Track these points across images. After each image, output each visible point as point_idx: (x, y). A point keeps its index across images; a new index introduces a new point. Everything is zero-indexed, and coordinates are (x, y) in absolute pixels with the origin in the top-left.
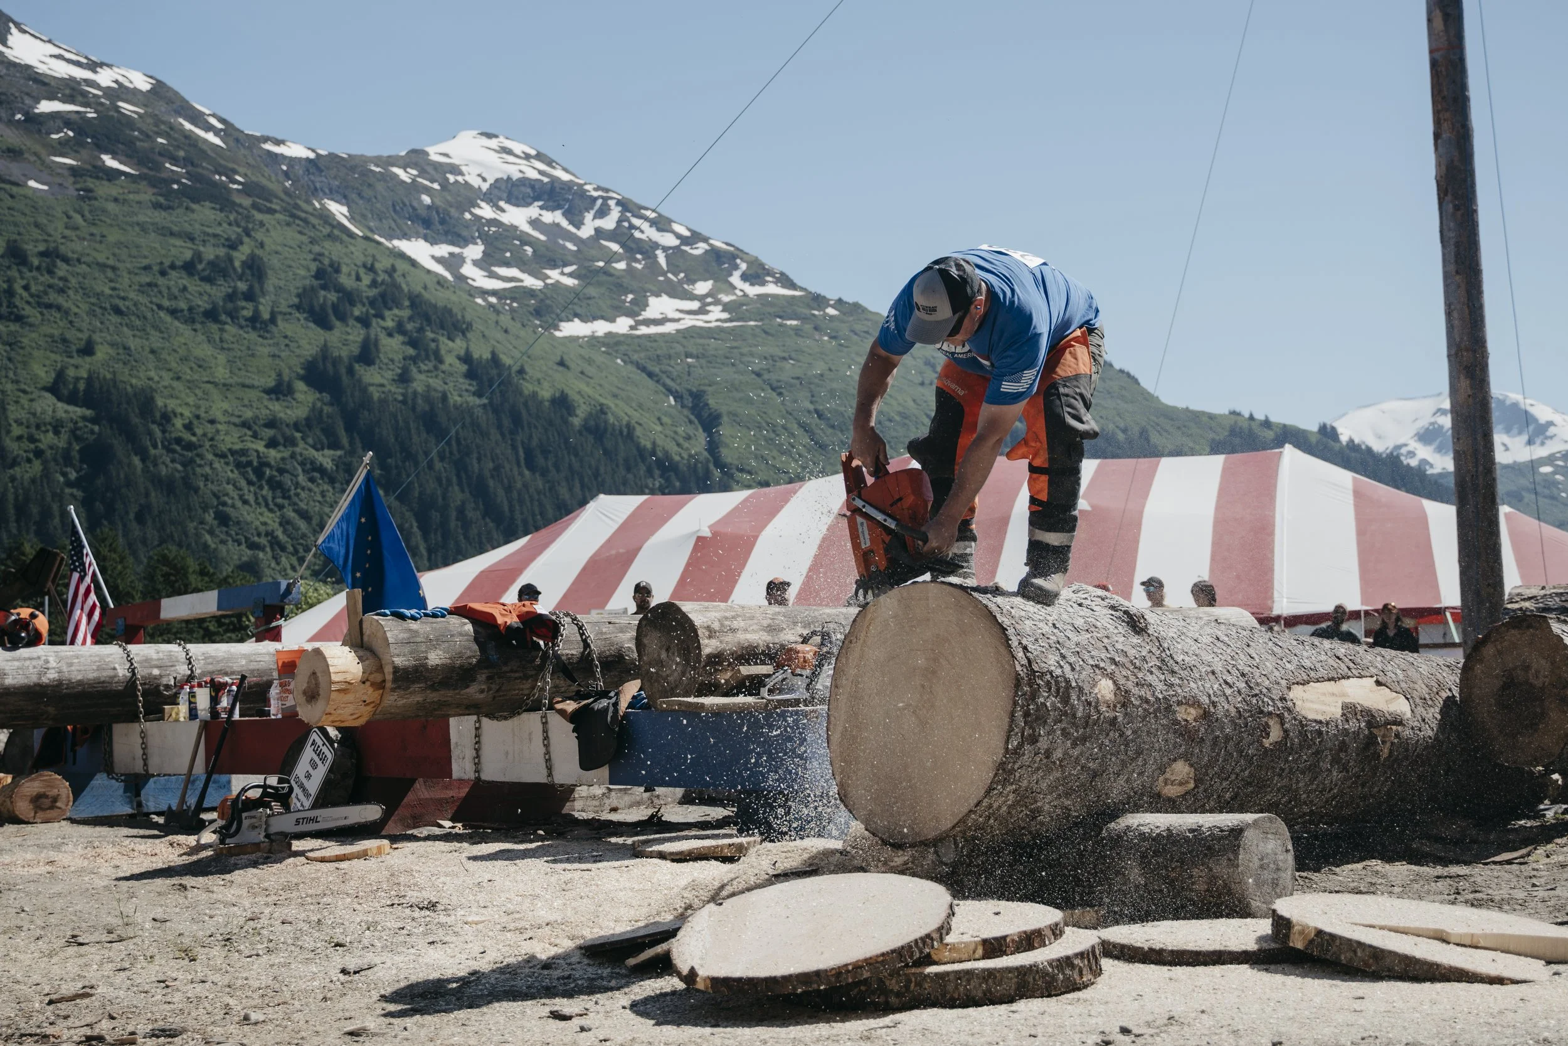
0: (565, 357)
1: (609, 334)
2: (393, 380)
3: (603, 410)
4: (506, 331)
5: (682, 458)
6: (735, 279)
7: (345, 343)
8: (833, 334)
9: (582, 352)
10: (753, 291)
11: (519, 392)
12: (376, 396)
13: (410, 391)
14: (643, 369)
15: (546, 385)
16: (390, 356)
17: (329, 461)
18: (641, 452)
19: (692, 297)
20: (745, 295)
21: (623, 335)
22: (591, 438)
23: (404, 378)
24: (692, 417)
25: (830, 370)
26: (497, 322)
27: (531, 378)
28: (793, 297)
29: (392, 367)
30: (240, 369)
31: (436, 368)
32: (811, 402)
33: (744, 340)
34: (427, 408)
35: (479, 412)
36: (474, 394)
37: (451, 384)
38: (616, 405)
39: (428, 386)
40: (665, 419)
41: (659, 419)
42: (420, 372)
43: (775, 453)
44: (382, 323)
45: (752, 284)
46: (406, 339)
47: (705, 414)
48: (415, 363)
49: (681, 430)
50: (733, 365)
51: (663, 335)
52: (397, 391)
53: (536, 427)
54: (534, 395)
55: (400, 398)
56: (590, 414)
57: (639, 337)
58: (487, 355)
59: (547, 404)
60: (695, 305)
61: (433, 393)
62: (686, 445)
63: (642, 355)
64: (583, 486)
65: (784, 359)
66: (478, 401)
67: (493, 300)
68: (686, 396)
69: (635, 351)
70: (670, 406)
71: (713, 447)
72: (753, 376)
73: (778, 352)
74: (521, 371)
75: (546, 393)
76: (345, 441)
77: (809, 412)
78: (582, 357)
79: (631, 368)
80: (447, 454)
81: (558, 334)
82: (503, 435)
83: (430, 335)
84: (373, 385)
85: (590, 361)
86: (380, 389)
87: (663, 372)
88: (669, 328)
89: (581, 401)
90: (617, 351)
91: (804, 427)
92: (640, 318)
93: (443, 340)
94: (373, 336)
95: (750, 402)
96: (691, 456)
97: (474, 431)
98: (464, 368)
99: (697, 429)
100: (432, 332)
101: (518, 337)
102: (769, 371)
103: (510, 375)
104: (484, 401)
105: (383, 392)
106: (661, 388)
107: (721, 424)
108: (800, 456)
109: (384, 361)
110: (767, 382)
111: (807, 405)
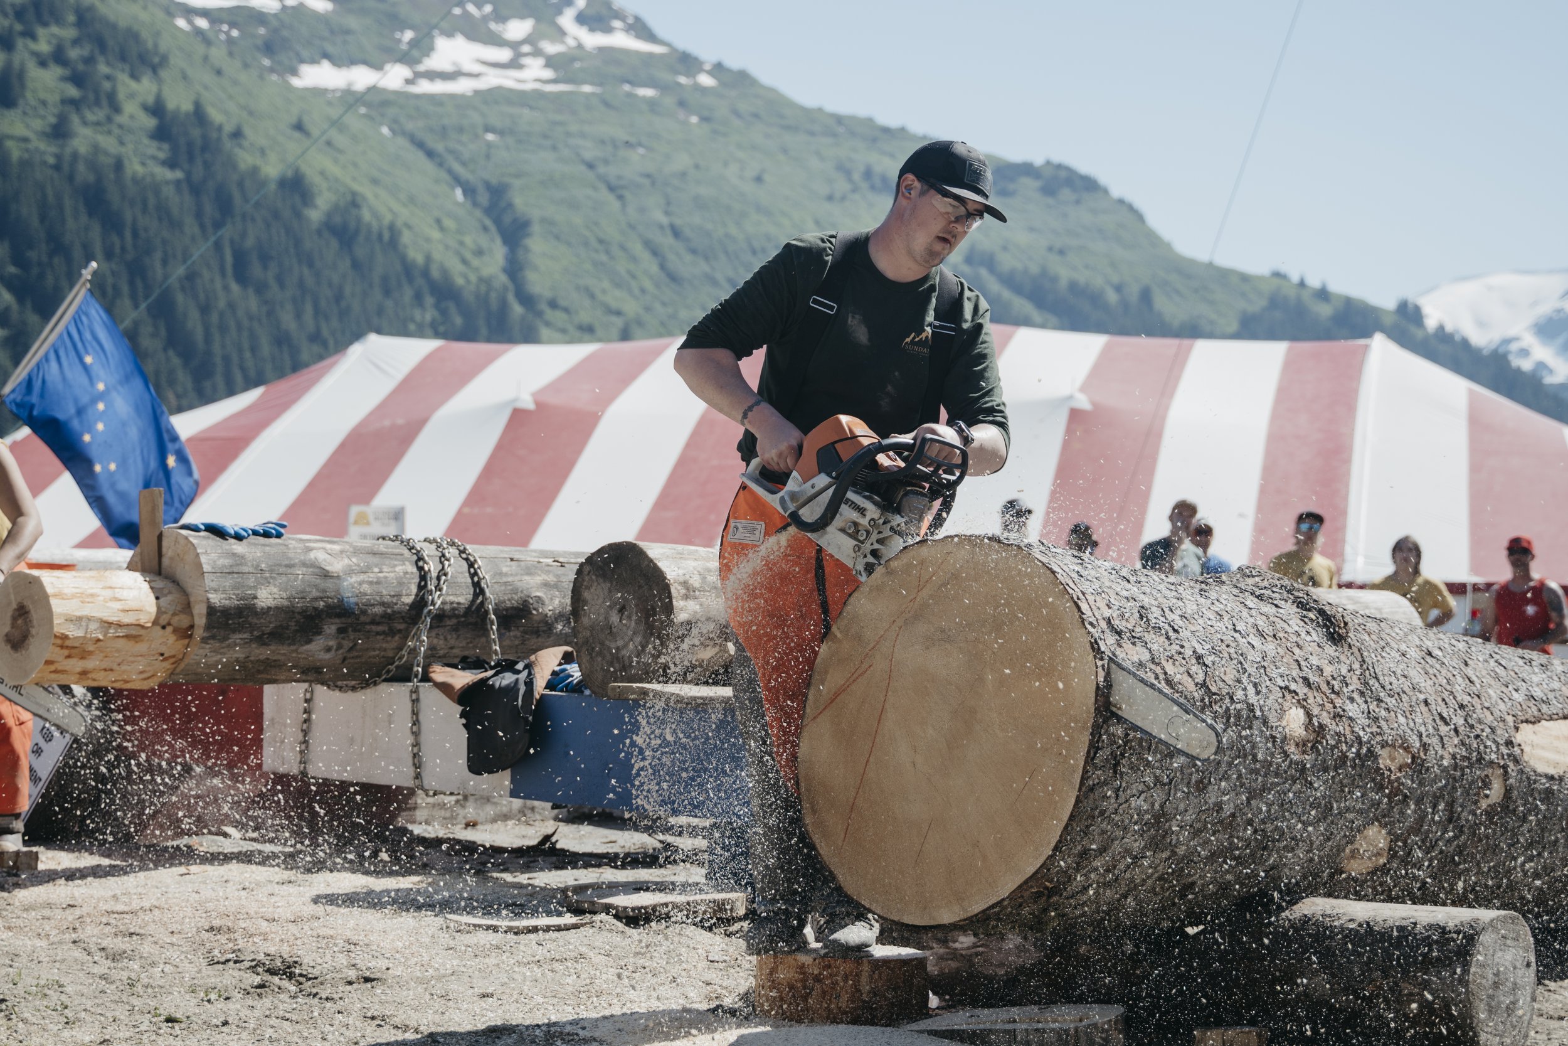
0: (306, 119)
1: (373, 89)
2: (43, 133)
3: (354, 202)
4: (219, 72)
5: (468, 281)
6: (567, 20)
8: (706, 114)
9: (331, 112)
10: (592, 40)
11: (231, 163)
12: (15, 155)
13: (68, 151)
14: (420, 145)
15: (273, 157)
16: (42, 95)
18: (407, 268)
19: (496, 41)
20: (580, 46)
21: (396, 93)
22: (334, 243)
23: (59, 132)
24: (488, 222)
25: (697, 167)
26: (206, 58)
27: (252, 145)
28: (651, 55)
31: (109, 119)
32: (667, 213)
33: (574, 113)
34: (91, 178)
35: (169, 192)
36: (165, 163)
37: (130, 147)
38: (376, 196)
39: (96, 148)
40: (448, 223)
41: (438, 221)
42: (85, 123)
43: (606, 284)
44: (33, 46)
45: (592, 30)
46: (67, 72)
47: (507, 219)
48: (78, 110)
49: (468, 240)
50: (554, 148)
51: (452, 97)
52: (48, 150)
53: (253, 220)
54: (255, 170)
55: (51, 160)
56: (336, 207)
57: (418, 97)
58: (187, 106)
59: (273, 186)
60: (504, 55)
61: (102, 159)
62: (475, 262)
63: (421, 124)
64: (317, 311)
65: (631, 145)
66: (169, 175)
67: (202, 23)
68: (481, 190)
69: (411, 117)
70: (457, 203)
71: (514, 269)
72: (582, 169)
73: (622, 135)
74: (237, 134)
75: (272, 170)
77: (661, 227)
78: (330, 120)
79: (402, 141)
80: (117, 251)
81: (296, 82)
82: (202, 226)
83: (103, 68)
84: (12, 137)
85: (342, 127)
86: (23, 145)
87: (451, 152)
88: (462, 86)
89: (324, 185)
90: (383, 115)
91: (655, 252)
92: (421, 68)
93: (123, 77)
95: (574, 205)
96: (481, 279)
97: (160, 219)
98: (151, 122)
99: (492, 240)
100: (108, 64)
101: (235, 83)
102: (606, 162)
103: (219, 139)
104: (179, 174)
105: (27, 150)
106: (444, 175)
107: (528, 235)
108: (643, 291)
109: (33, 102)
110: (603, 179)
111: (659, 216)
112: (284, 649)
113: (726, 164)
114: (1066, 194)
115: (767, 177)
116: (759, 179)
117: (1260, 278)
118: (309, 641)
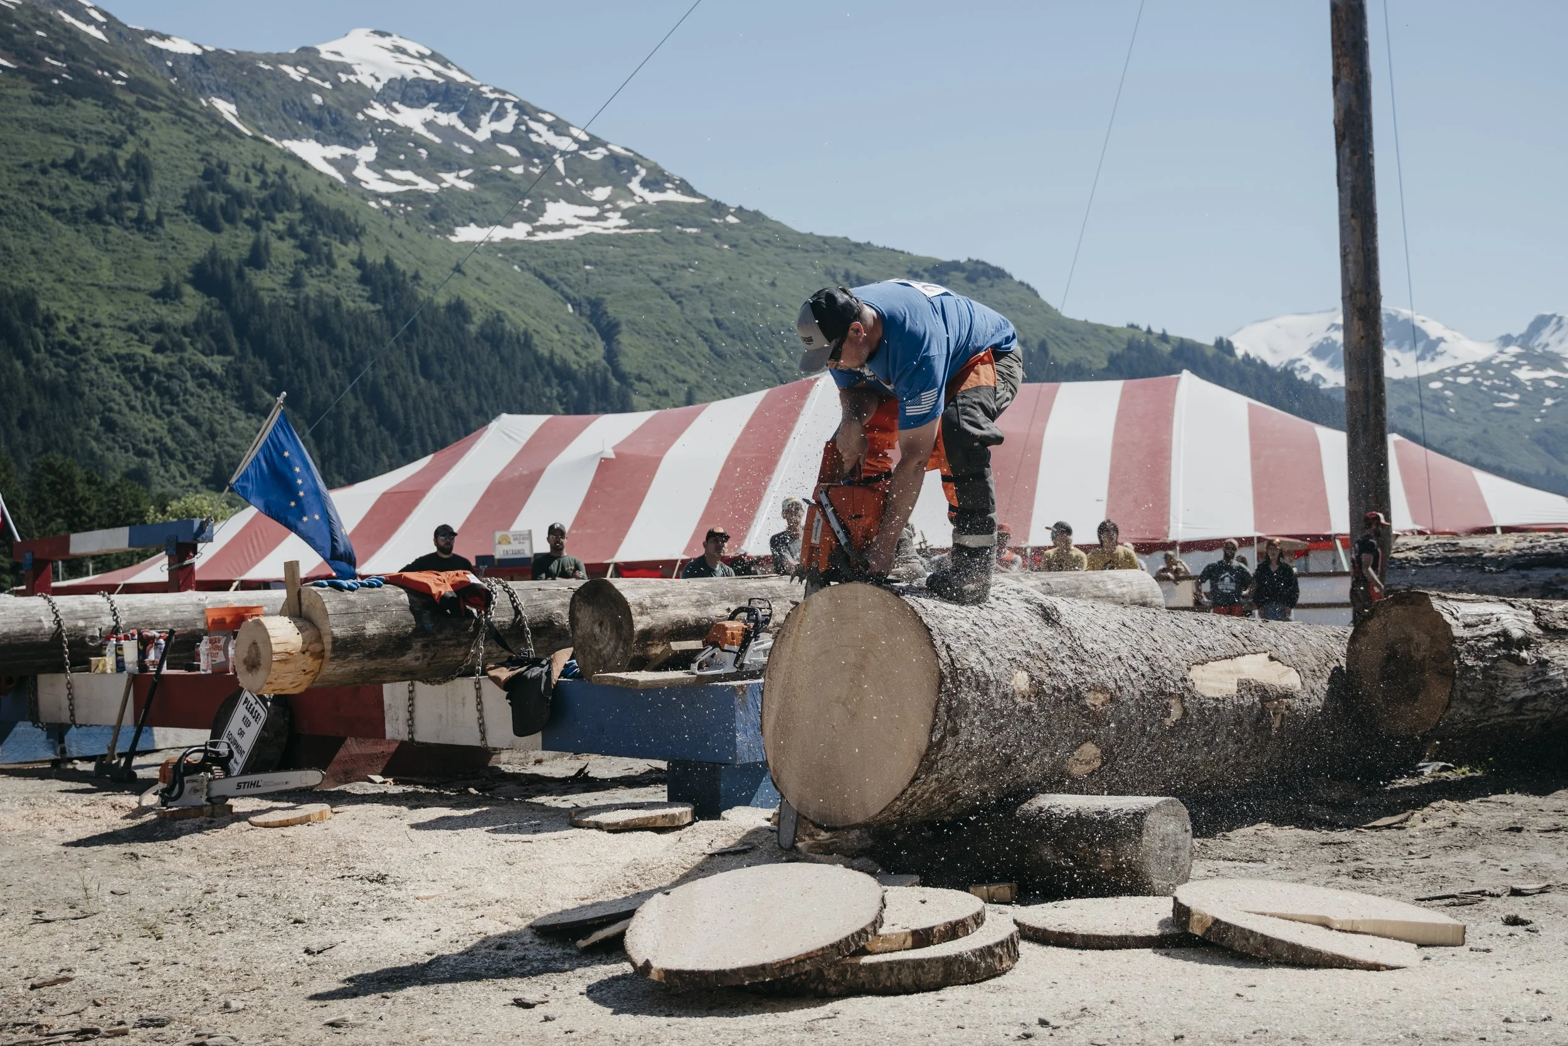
0: (461, 263)
1: (506, 240)
2: (284, 284)
3: (499, 318)
4: (400, 236)
5: (580, 367)
6: (634, 185)
7: (235, 246)
8: (734, 242)
9: (479, 258)
10: (652, 197)
11: (414, 298)
12: (267, 301)
13: (302, 295)
14: (541, 276)
15: (441, 291)
16: (281, 260)
17: (219, 366)
18: (539, 360)
19: (590, 203)
20: (644, 202)
21: (521, 241)
22: (488, 345)
23: (295, 283)
24: (591, 326)
25: (730, 279)
26: (391, 226)
27: (427, 283)
28: (693, 204)
29: (283, 271)
30: (125, 272)
31: (328, 273)
32: (711, 312)
33: (644, 248)
34: (319, 313)
35: (373, 318)
36: (369, 299)
37: (344, 290)
38: (514, 313)
39: (321, 291)
40: (564, 328)
41: (557, 327)
42: (312, 276)
43: (674, 363)
44: (272, 226)
45: (652, 191)
46: (298, 242)
47: (604, 323)
48: (307, 267)
49: (578, 339)
50: (632, 272)
51: (560, 241)
52: (288, 296)
53: (431, 334)
54: (431, 300)
55: (292, 303)
56: (487, 322)
57: (536, 243)
58: (381, 260)
59: (442, 310)
60: (593, 211)
61: (326, 299)
62: (584, 353)
63: (540, 262)
64: (479, 394)
65: (683, 267)
66: (372, 307)
67: (387, 203)
68: (585, 303)
69: (533, 258)
70: (568, 314)
71: (611, 356)
72: (652, 284)
73: (676, 259)
74: (416, 277)
75: (441, 300)
76: (235, 346)
77: (709, 321)
78: (478, 263)
79: (528, 275)
80: (341, 361)
81: (453, 239)
82: (397, 341)
83: (322, 238)
84: (263, 289)
85: (487, 268)
86: (271, 294)
87: (562, 279)
88: (567, 234)
89: (478, 308)
90: (514, 258)
91: (706, 339)
92: (538, 224)
93: (336, 244)
94: (263, 240)
95: (648, 310)
96: (588, 364)
97: (368, 338)
98: (357, 273)
99: (595, 337)
100: (325, 235)
101: (412, 242)
102: (668, 280)
103: (404, 281)
104: (379, 307)
105: (274, 297)
106: (558, 295)
107: (619, 332)
108: (699, 365)
109: (275, 264)
110: (665, 290)
111: (707, 314)
112: (387, 661)
113: (750, 276)
114: (983, 281)
115: (777, 282)
116: (773, 284)
117: (1120, 330)
118: (404, 655)
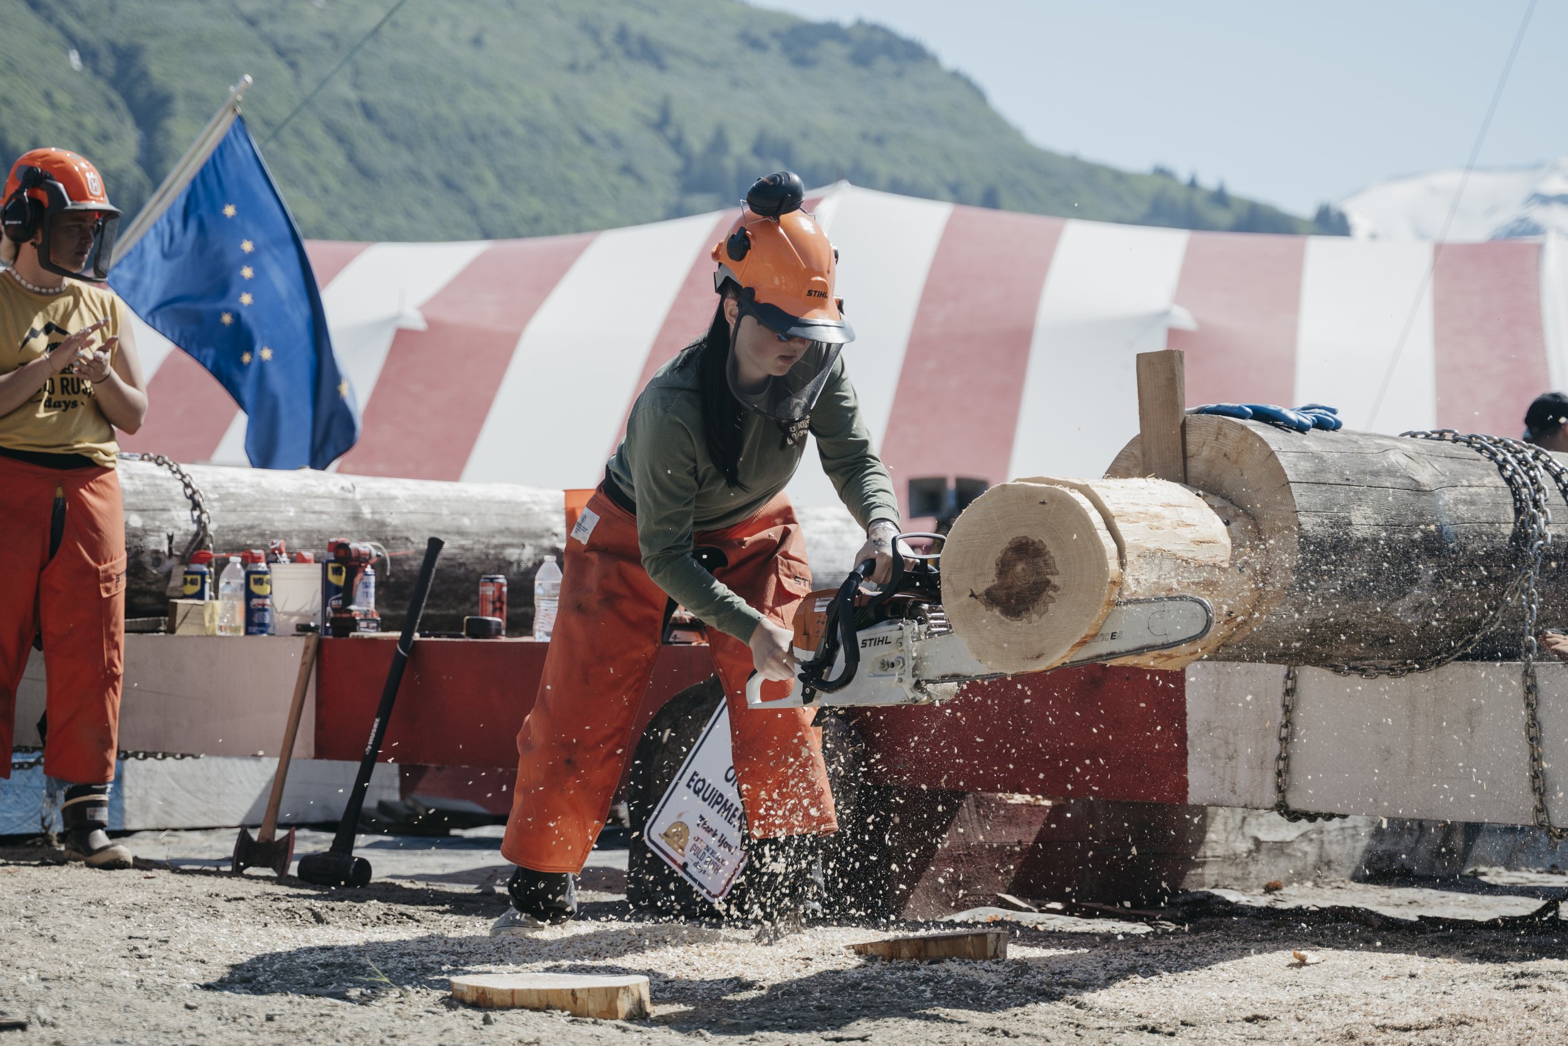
24: (115, 97)
32: (356, 86)
40: (61, 98)
41: (48, 96)
47: (141, 93)
49: (89, 121)
62: (99, 151)
68: (104, 53)
70: (72, 71)
71: (152, 160)
72: (240, 26)
77: (348, 105)
91: (340, 137)
99: (121, 121)
102: (272, 17)
106: (54, 33)
107: (170, 115)
108: (326, 190)
110: (267, 39)
111: (343, 89)
113: (433, 20)
114: (883, 64)
115: (488, 39)
116: (477, 42)
117: (1139, 177)
